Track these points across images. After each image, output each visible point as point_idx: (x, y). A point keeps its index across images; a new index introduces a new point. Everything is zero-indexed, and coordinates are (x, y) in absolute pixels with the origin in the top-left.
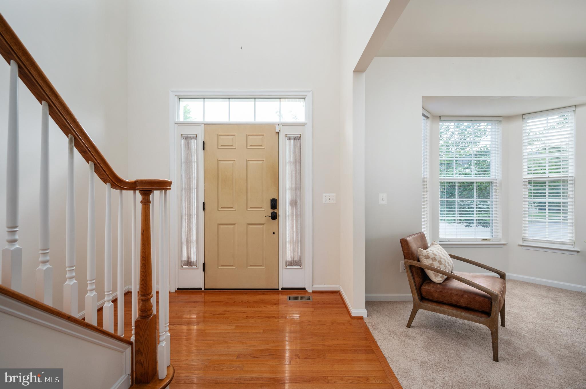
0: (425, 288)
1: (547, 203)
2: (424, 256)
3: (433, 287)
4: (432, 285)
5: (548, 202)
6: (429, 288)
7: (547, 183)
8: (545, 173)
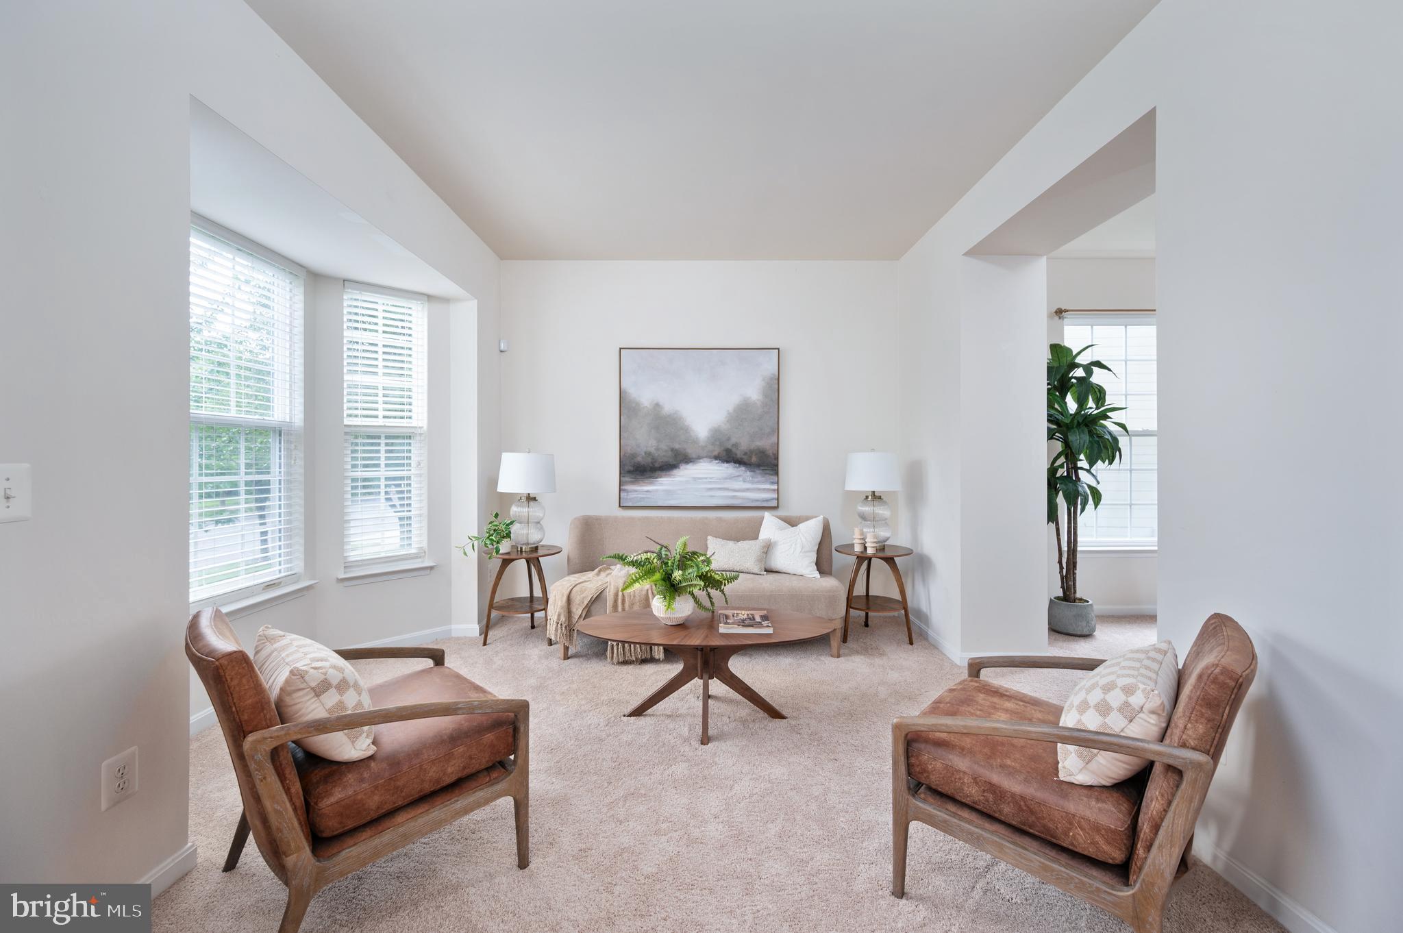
0: (332, 800)
1: (383, 480)
2: (312, 689)
3: (362, 780)
4: (351, 778)
5: (384, 477)
6: (350, 792)
7: (383, 438)
8: (376, 417)
